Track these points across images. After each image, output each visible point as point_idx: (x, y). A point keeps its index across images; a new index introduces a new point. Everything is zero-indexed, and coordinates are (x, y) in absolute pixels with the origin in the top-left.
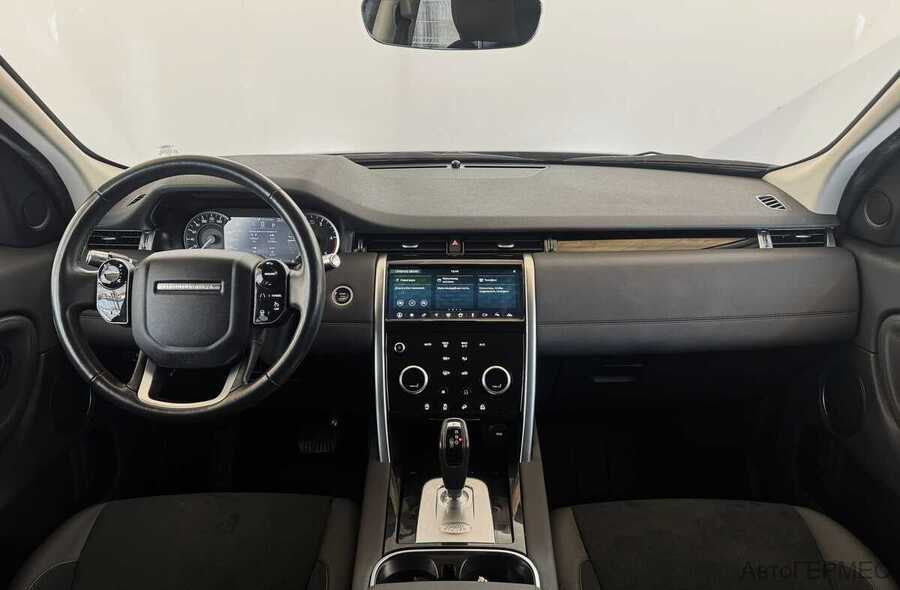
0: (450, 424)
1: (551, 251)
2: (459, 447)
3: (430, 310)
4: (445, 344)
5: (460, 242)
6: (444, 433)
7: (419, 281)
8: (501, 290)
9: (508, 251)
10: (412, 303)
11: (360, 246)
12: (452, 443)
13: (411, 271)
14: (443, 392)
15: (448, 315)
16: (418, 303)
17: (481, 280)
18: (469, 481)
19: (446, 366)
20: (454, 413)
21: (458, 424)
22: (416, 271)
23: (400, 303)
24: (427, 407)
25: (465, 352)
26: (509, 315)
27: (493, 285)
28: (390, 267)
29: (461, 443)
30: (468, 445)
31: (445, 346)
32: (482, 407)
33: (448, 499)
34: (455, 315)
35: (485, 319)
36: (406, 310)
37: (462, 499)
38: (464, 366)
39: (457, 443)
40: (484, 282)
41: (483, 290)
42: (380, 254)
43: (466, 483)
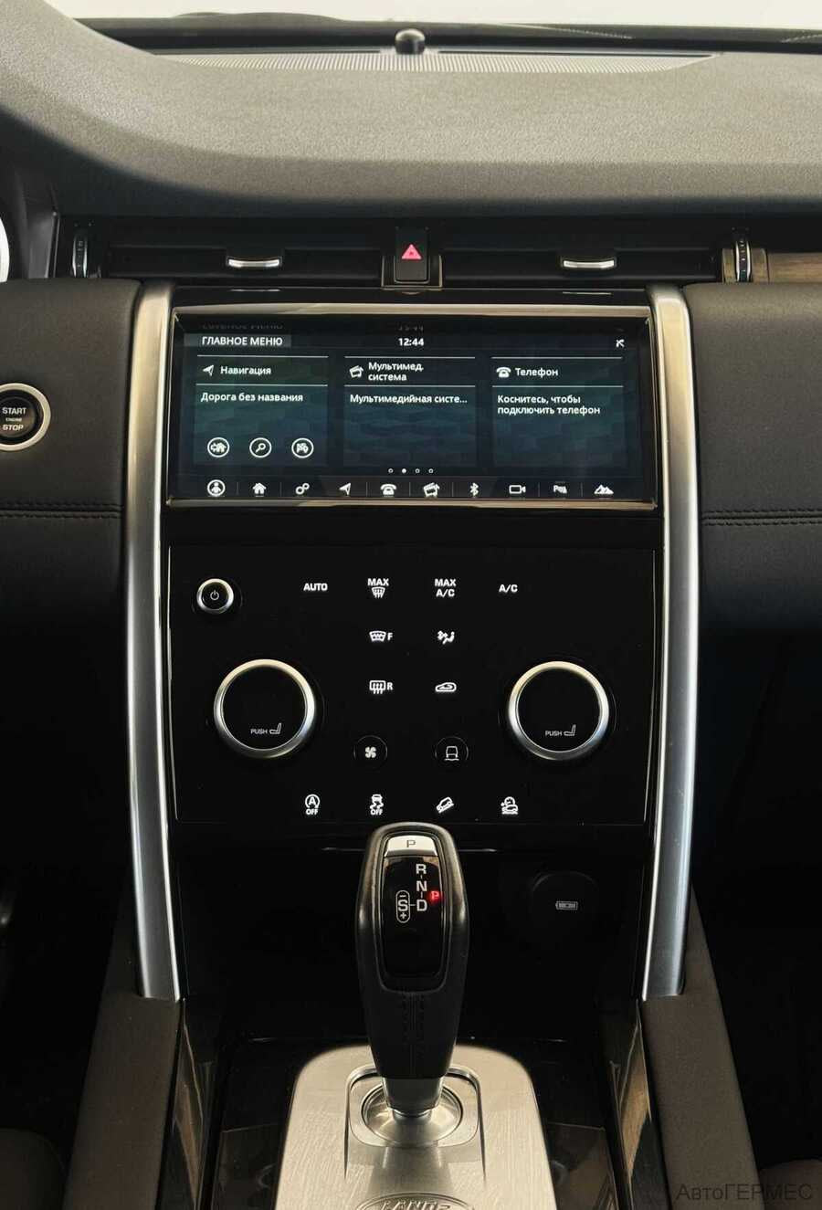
0: (398, 844)
1: (744, 279)
2: (428, 922)
3: (321, 474)
4: (378, 587)
5: (429, 251)
6: (373, 875)
7: (284, 374)
8: (572, 406)
9: (596, 278)
10: (261, 448)
11: (80, 264)
12: (403, 906)
13: (258, 341)
14: (371, 752)
15: (388, 489)
16: (282, 450)
17: (504, 372)
18: (464, 1058)
19: (380, 662)
20: (411, 810)
21: (424, 844)
22: (276, 342)
23: (219, 448)
24: (312, 804)
25: (446, 614)
26: (604, 490)
27: (543, 388)
28: (182, 329)
29: (436, 907)
30: (463, 914)
31: (378, 593)
32: (509, 807)
33: (388, 1115)
34: (410, 486)
35: (518, 499)
36: (239, 472)
37: (439, 1117)
38: (446, 663)
39: (422, 906)
40: (513, 377)
41: (510, 407)
42: (146, 285)
43: (454, 1065)
